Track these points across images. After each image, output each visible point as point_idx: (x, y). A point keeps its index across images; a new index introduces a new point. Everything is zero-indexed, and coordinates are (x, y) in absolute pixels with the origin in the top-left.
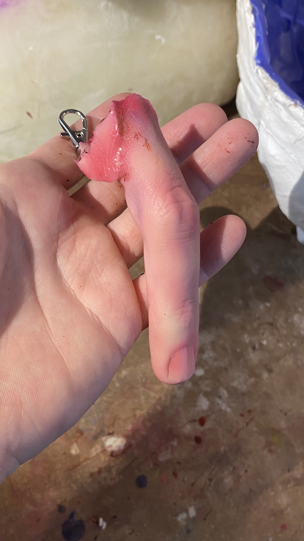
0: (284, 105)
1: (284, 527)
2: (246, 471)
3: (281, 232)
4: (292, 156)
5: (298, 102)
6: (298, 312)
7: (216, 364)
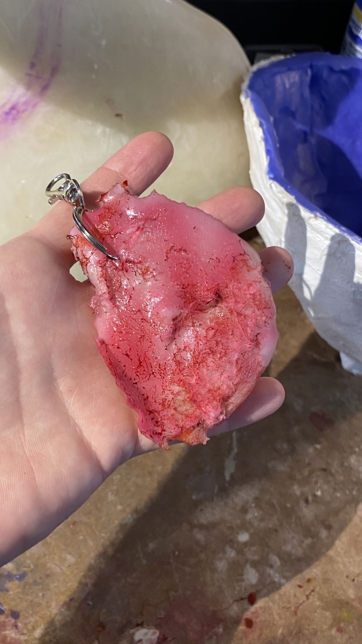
3: (323, 360)
5: (318, 214)
6: (355, 453)
7: (263, 525)
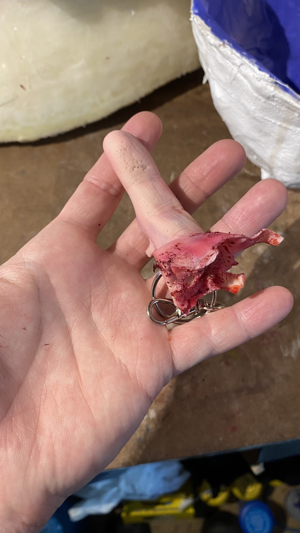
0: (215, 46)
1: (234, 429)
2: (203, 380)
3: (252, 174)
4: (233, 96)
5: (226, 41)
